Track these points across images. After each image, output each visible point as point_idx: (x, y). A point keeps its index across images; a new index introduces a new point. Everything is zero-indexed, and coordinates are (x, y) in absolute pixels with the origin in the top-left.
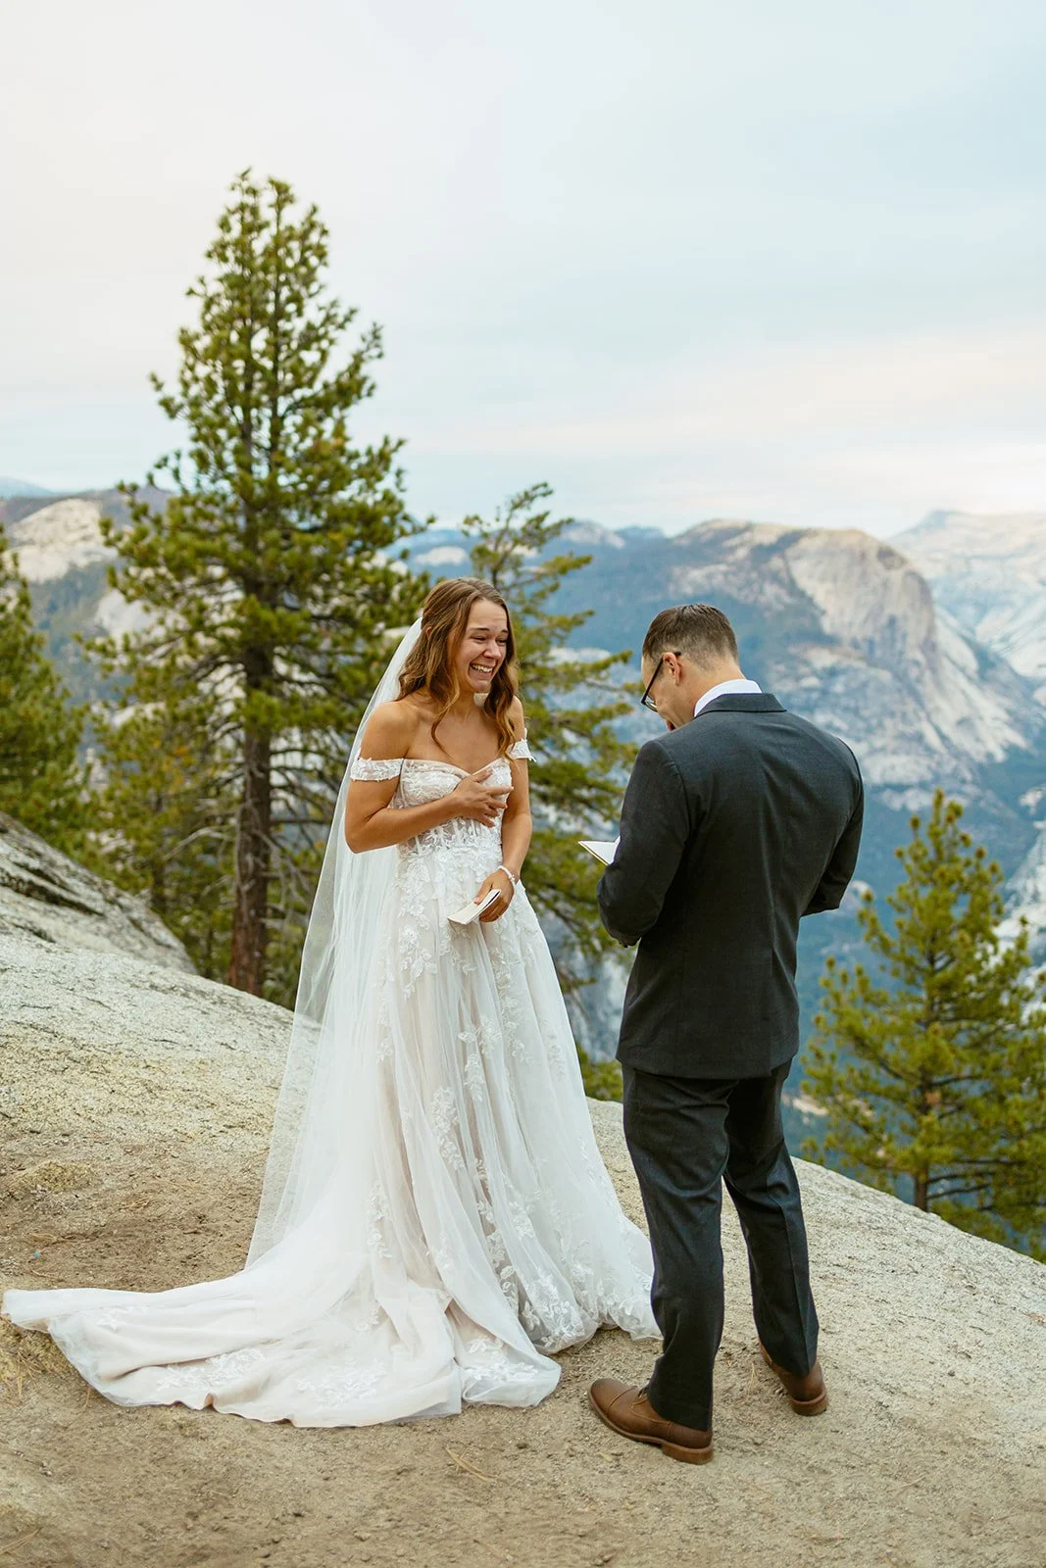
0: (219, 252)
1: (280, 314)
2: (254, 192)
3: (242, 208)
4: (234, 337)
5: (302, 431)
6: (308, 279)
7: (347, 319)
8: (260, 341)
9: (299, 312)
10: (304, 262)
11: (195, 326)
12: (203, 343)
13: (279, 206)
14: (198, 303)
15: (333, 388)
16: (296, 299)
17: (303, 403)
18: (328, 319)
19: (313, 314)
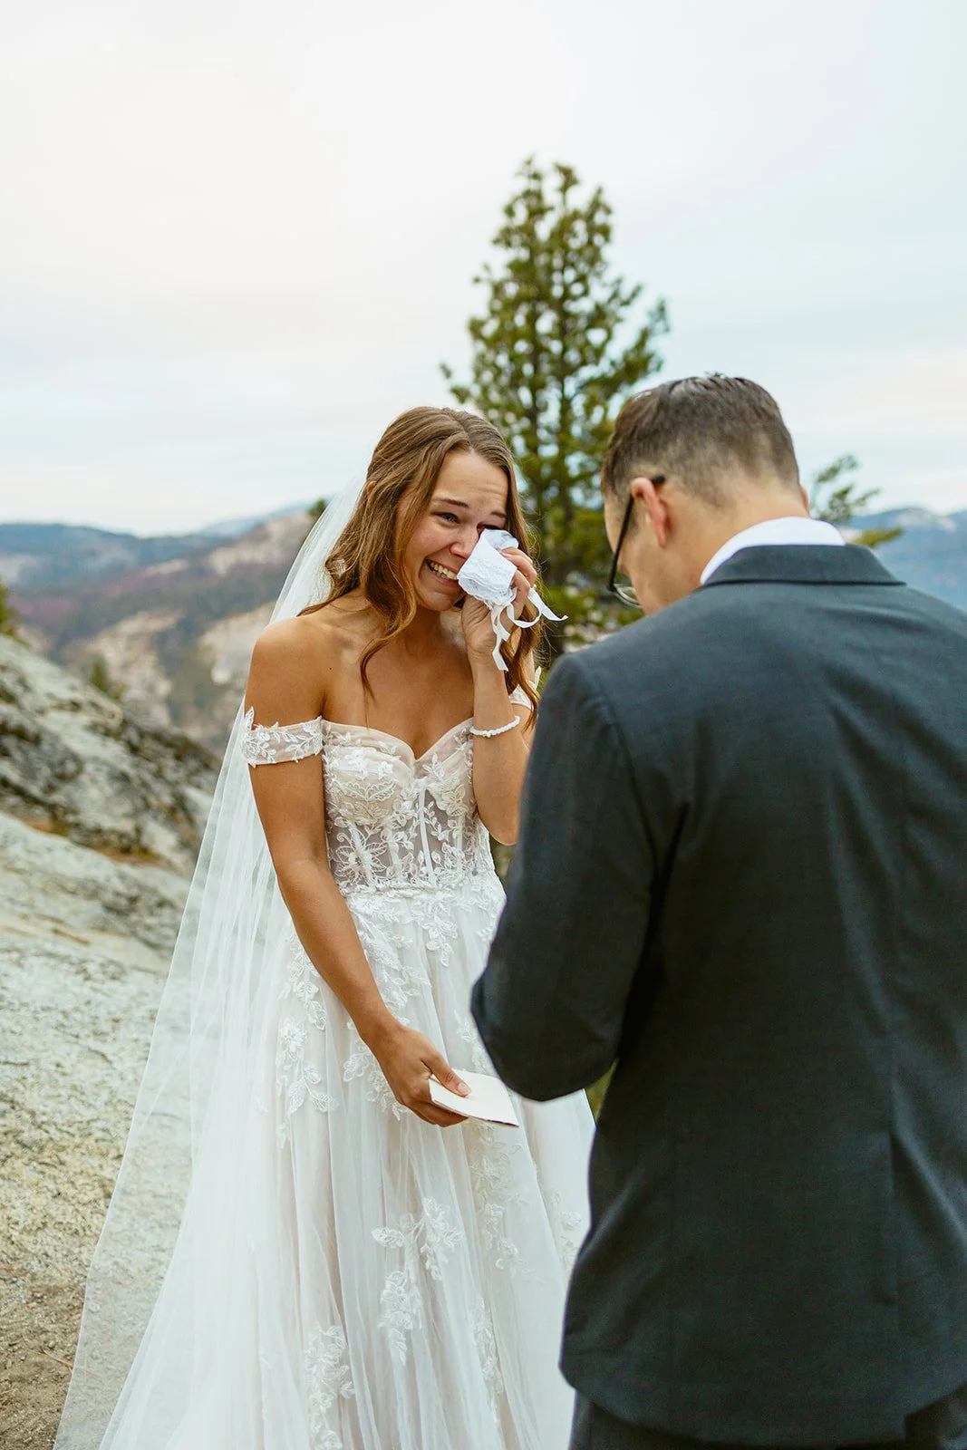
0: (505, 238)
1: (567, 295)
2: (536, 176)
3: (527, 194)
4: (520, 320)
5: (589, 409)
6: (594, 258)
7: (634, 295)
8: (546, 323)
9: (586, 293)
10: (590, 242)
11: (482, 312)
12: (490, 328)
13: (564, 189)
14: (485, 292)
15: (621, 366)
16: (581, 279)
17: (591, 382)
18: (615, 295)
19: (599, 293)
